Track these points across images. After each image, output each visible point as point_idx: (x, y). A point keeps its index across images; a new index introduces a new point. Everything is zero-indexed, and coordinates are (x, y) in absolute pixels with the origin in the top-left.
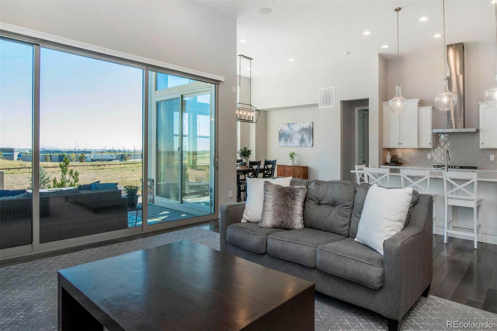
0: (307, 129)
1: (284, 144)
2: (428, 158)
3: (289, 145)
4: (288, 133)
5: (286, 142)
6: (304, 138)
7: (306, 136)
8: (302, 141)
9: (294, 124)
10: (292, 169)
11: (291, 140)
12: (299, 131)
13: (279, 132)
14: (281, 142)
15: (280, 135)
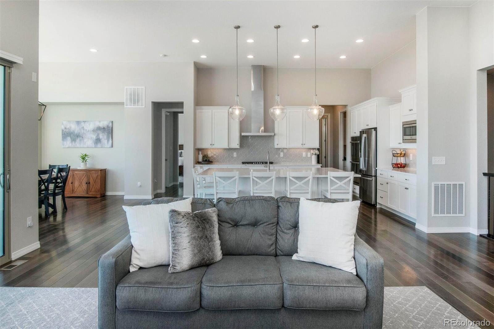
0: (104, 128)
1: (71, 144)
2: (234, 156)
3: (78, 145)
4: (76, 132)
5: (73, 143)
6: (100, 138)
7: (103, 136)
8: (98, 141)
9: (86, 123)
10: (85, 172)
12: (94, 131)
13: (63, 130)
14: (65, 143)
15: (64, 134)
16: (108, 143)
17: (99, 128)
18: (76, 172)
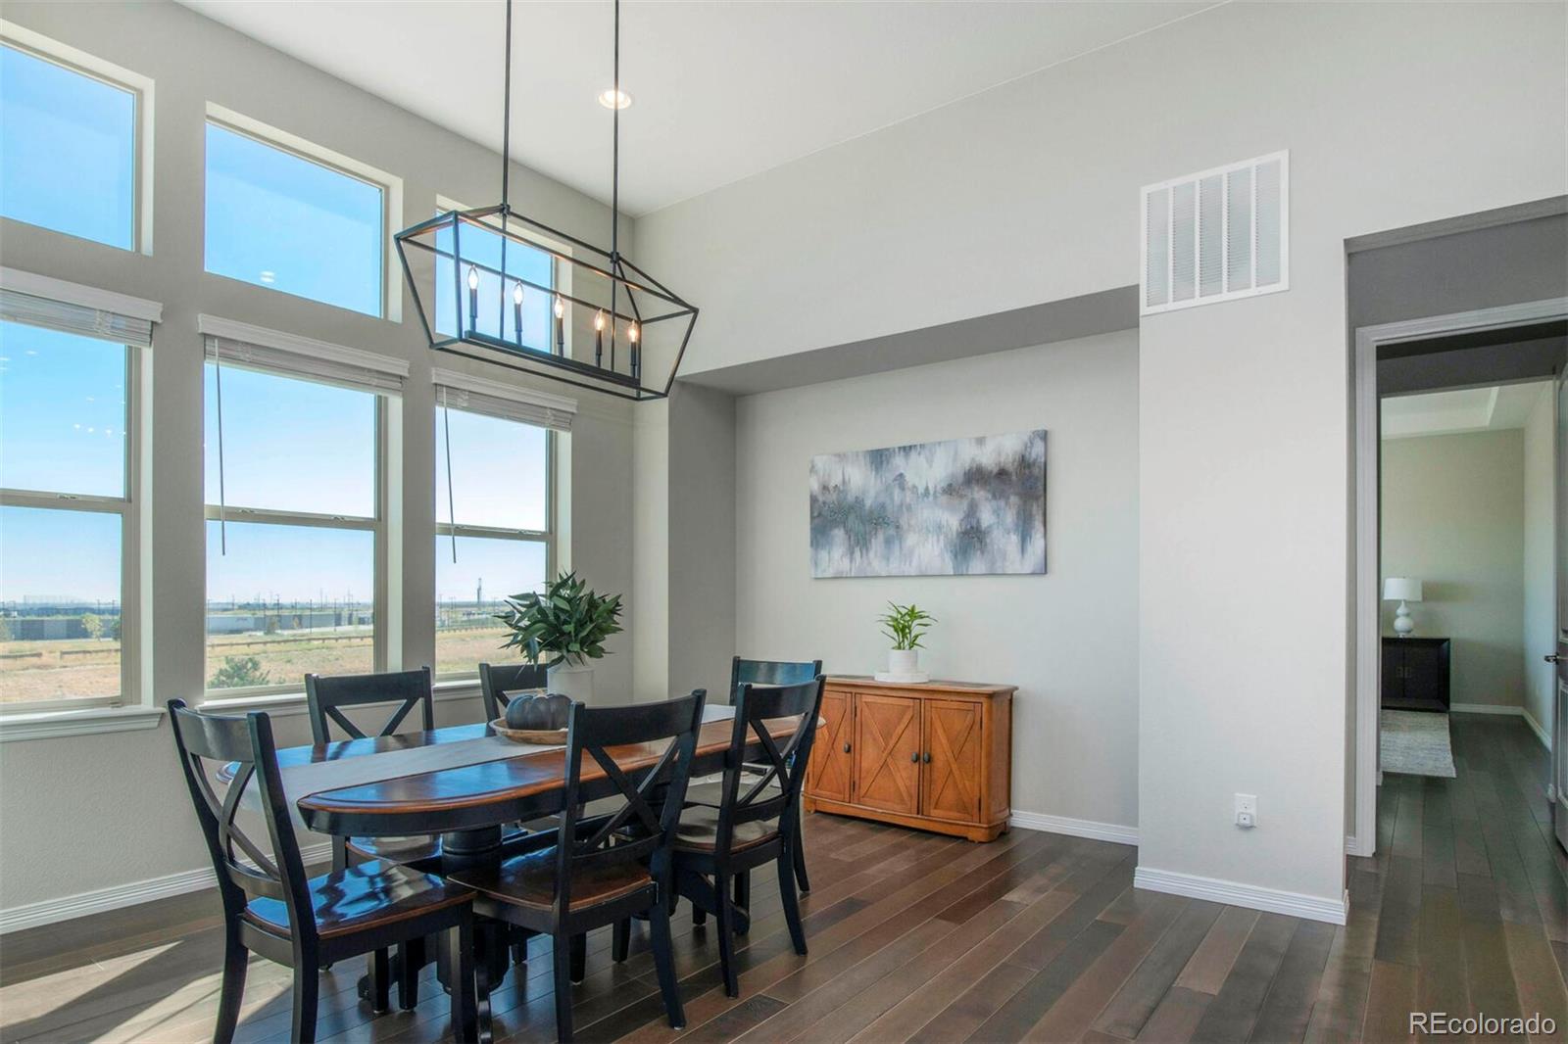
0: (1002, 473)
1: (846, 561)
3: (877, 565)
4: (868, 503)
5: (857, 554)
6: (985, 523)
7: (996, 512)
8: (971, 540)
9: (913, 454)
11: (888, 542)
12: (950, 490)
13: (814, 500)
14: (823, 554)
15: (820, 515)
16: (1023, 550)
17: (976, 476)
18: (870, 699)
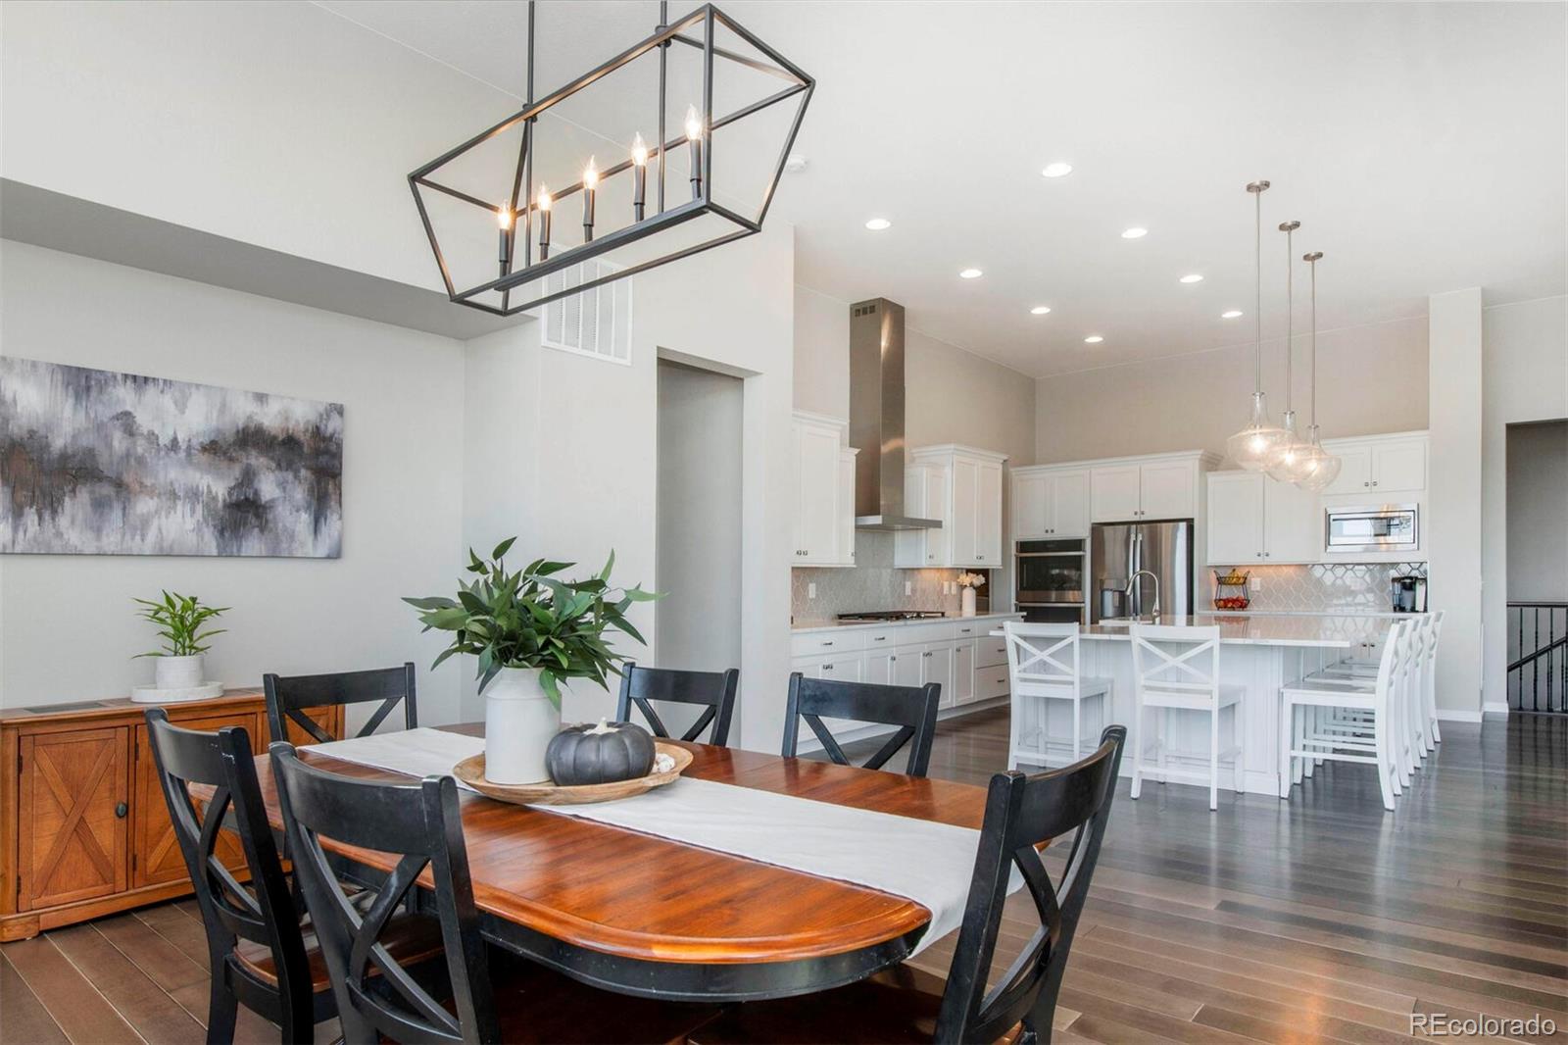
0: (290, 442)
3: (75, 538)
7: (282, 485)
8: (244, 514)
11: (101, 504)
12: (213, 448)
16: (316, 531)
17: (251, 438)
